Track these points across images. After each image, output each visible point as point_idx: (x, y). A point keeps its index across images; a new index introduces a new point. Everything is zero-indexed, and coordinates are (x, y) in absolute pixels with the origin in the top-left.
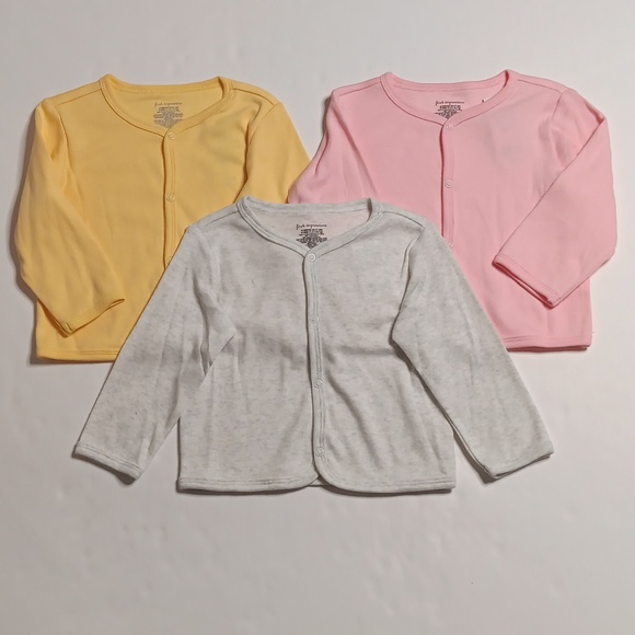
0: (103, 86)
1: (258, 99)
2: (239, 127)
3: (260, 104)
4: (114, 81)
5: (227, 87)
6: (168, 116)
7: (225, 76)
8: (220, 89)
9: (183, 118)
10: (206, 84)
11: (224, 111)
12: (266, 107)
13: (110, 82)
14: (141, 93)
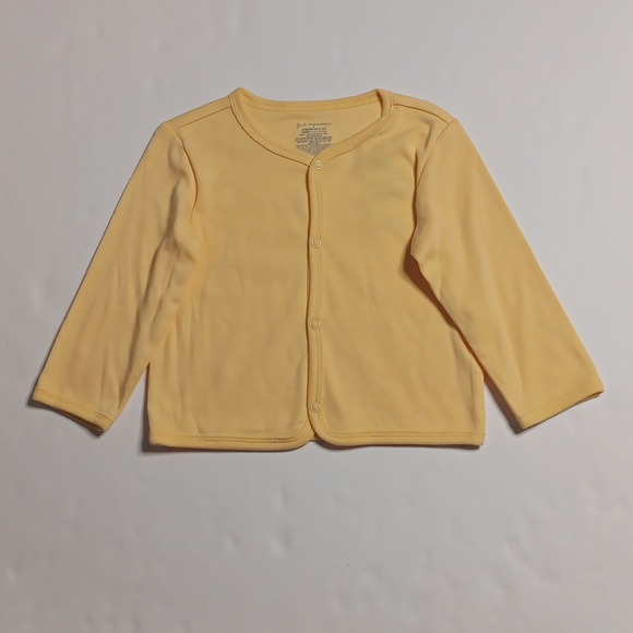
0: (234, 103)
1: (429, 117)
2: (406, 155)
3: (431, 124)
4: (247, 95)
5: (387, 102)
6: (313, 140)
7: (384, 88)
8: (378, 104)
9: (333, 142)
10: (360, 99)
11: (384, 133)
12: (439, 127)
13: (242, 98)
14: (281, 110)
